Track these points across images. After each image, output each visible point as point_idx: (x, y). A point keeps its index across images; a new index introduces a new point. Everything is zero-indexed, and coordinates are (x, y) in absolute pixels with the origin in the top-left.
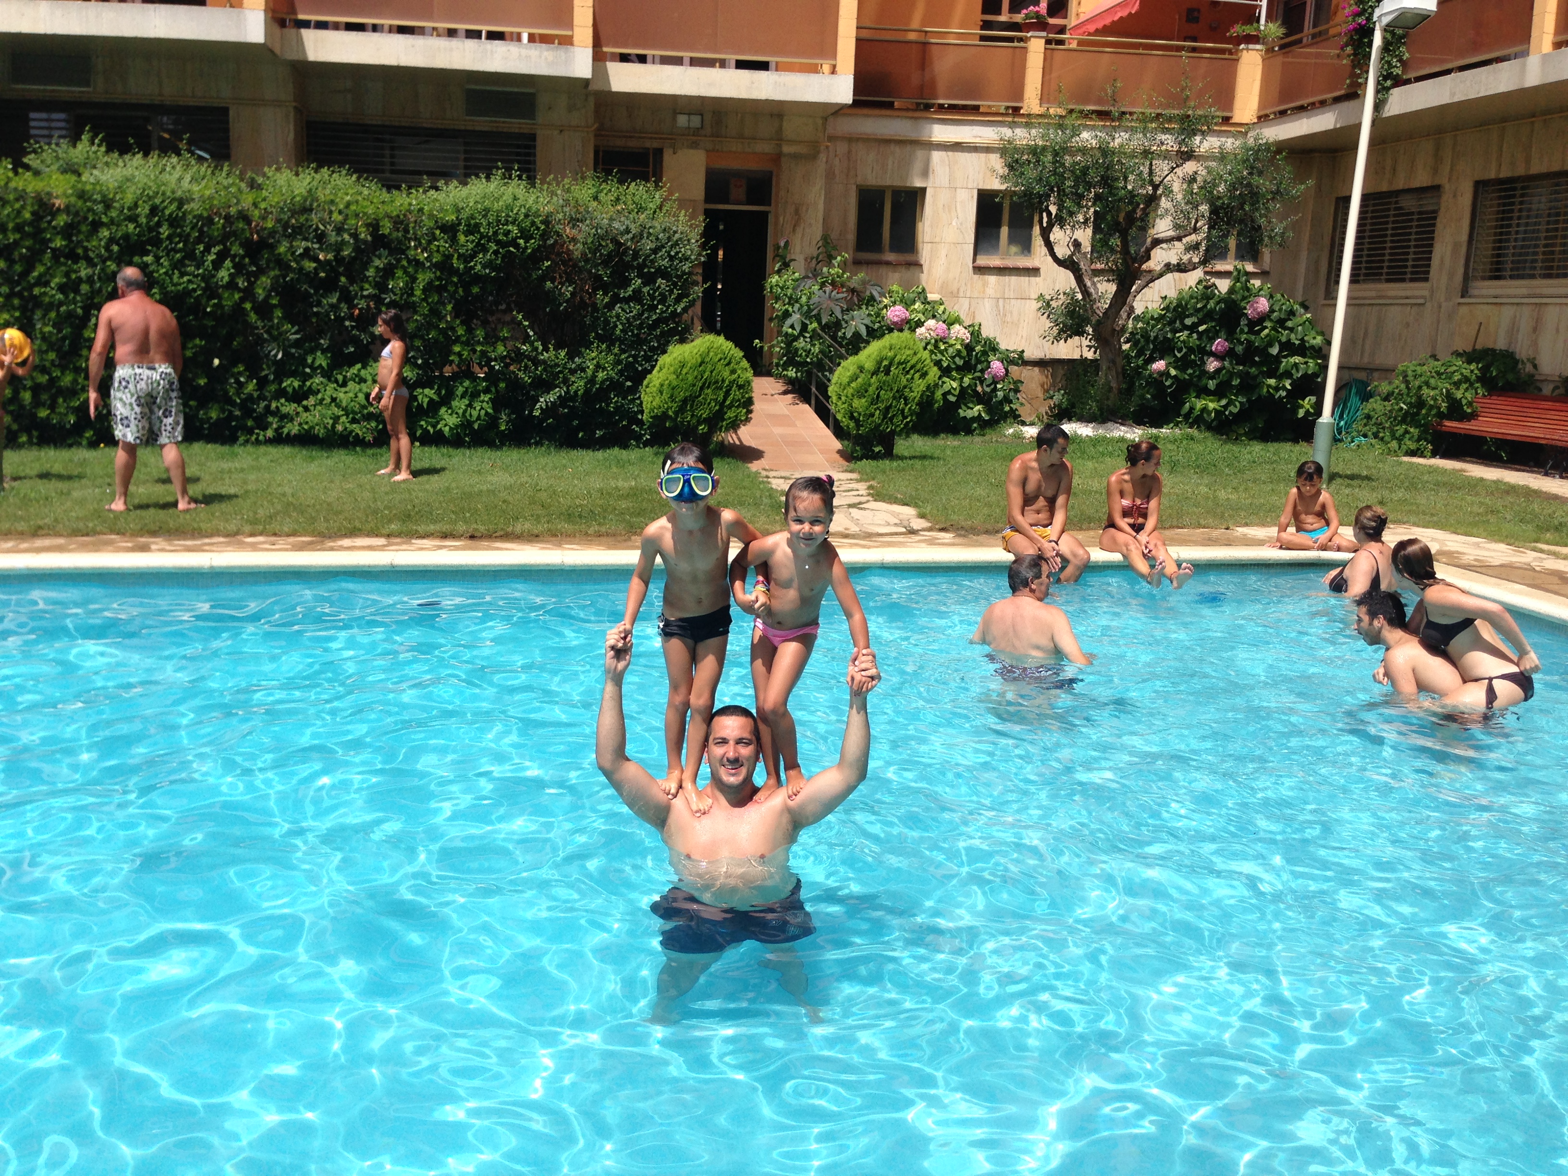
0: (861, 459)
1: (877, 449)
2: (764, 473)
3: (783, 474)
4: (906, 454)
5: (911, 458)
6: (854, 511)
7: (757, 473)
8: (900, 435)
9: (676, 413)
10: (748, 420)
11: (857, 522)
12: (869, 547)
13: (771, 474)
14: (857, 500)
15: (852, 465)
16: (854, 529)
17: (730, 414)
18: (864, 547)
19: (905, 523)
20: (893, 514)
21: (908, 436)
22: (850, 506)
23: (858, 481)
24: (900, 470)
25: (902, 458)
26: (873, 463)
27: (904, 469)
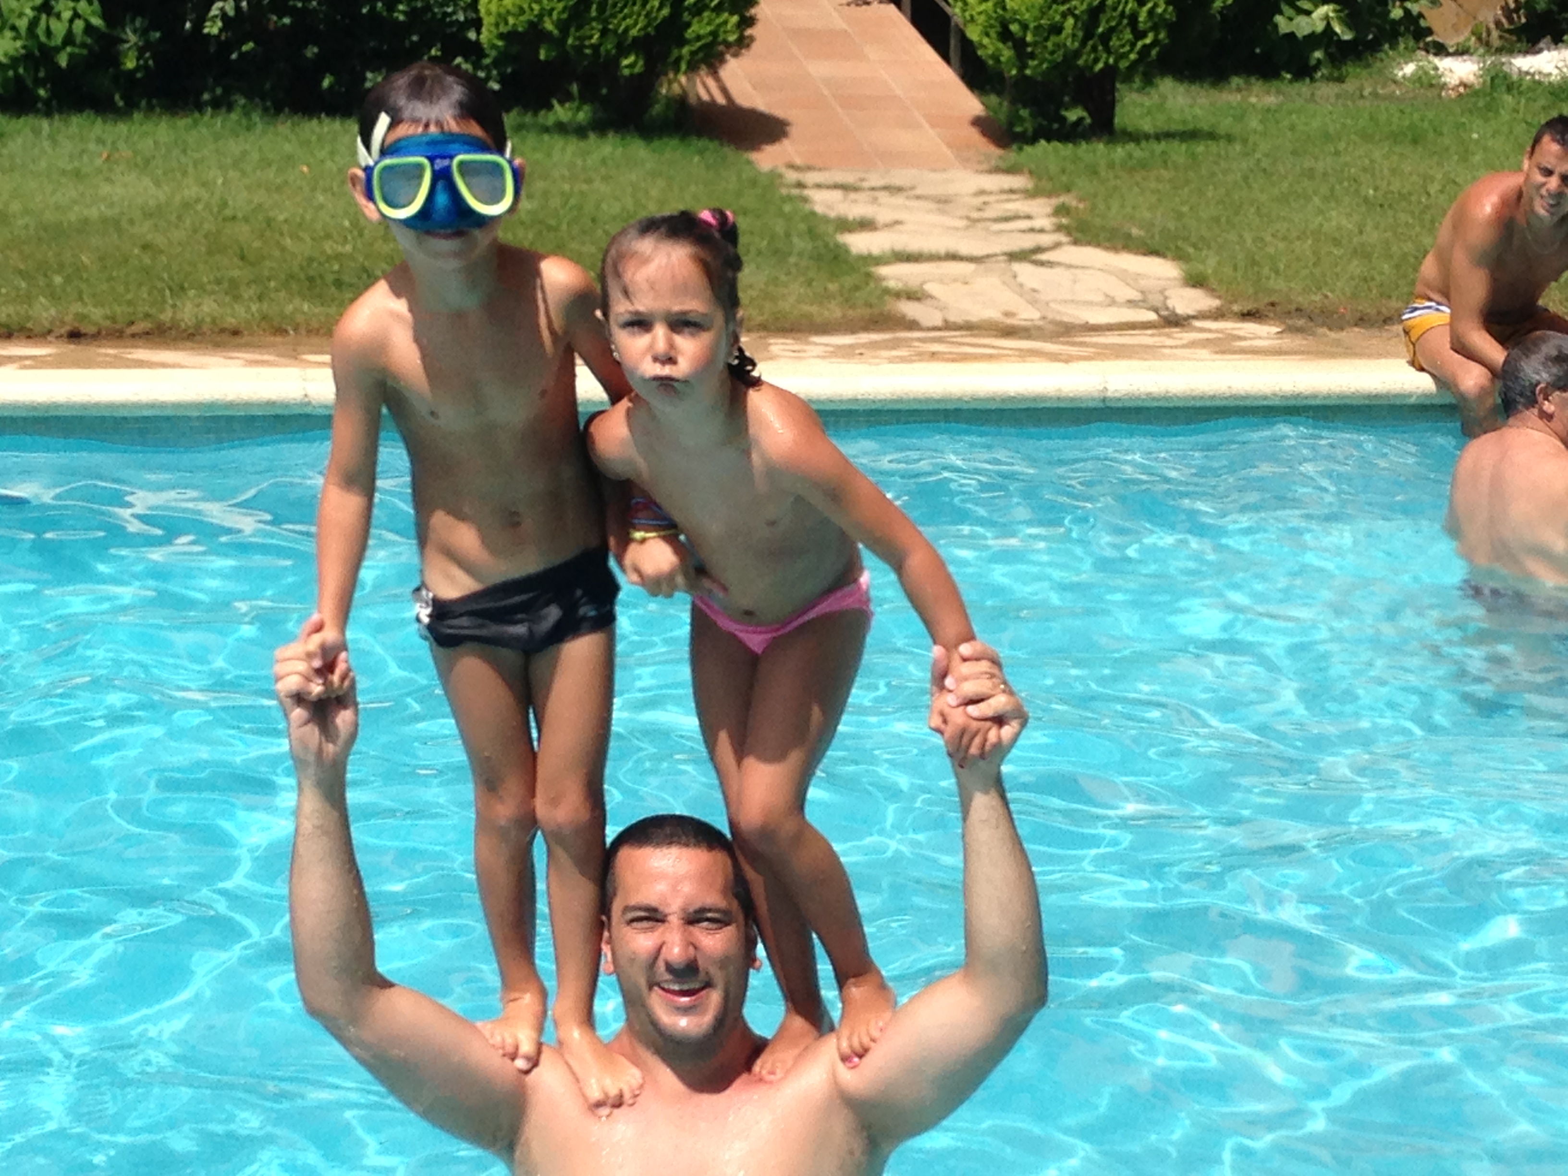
0: (1032, 140)
1: (1073, 115)
2: (792, 176)
3: (840, 177)
4: (1147, 126)
5: (1159, 137)
6: (1023, 270)
7: (774, 177)
8: (1128, 78)
9: (564, 26)
10: (743, 43)
11: (1032, 296)
12: (1068, 359)
13: (811, 178)
14: (1028, 242)
15: (1012, 155)
16: (1027, 314)
17: (699, 28)
18: (1054, 357)
19: (1156, 300)
20: (1123, 276)
21: (1148, 81)
22: (1014, 256)
23: (1030, 194)
24: (1132, 167)
25: (1134, 137)
26: (1066, 150)
27: (1143, 165)
